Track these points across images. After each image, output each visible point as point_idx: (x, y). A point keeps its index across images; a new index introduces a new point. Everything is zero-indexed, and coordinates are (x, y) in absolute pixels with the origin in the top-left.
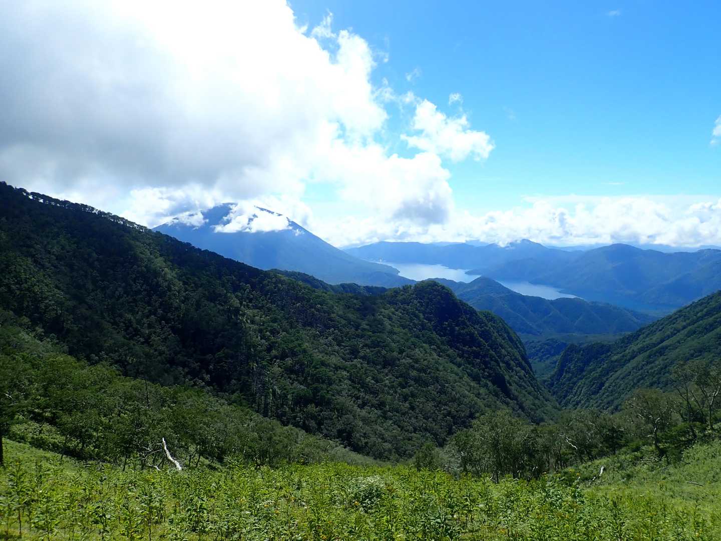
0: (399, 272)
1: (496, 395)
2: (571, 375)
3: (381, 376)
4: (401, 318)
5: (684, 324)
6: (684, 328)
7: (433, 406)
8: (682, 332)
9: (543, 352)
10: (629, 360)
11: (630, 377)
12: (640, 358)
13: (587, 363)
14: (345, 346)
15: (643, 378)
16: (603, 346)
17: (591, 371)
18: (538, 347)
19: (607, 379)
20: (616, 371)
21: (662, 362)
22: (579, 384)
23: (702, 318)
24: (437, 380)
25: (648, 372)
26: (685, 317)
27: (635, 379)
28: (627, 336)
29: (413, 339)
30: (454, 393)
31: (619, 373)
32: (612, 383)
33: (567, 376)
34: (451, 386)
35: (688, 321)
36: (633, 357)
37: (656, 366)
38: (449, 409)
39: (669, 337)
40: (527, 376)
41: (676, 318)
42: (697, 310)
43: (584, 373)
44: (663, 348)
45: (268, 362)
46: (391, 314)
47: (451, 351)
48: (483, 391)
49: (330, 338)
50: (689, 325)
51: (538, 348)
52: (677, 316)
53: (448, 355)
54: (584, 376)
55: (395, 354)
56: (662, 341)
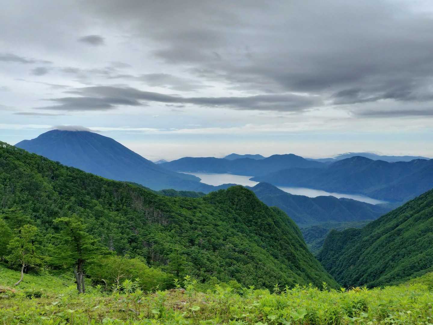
0: (201, 180)
1: (291, 269)
2: (334, 252)
3: (213, 258)
4: (219, 214)
5: (411, 212)
6: (412, 215)
7: (252, 279)
8: (411, 219)
9: (310, 236)
10: (376, 240)
11: (378, 252)
12: (383, 238)
13: (344, 242)
14: (184, 237)
15: (387, 253)
16: (355, 230)
17: (348, 249)
18: (306, 232)
19: (361, 254)
20: (367, 248)
21: (399, 241)
22: (340, 259)
23: (423, 208)
24: (253, 258)
25: (390, 248)
26: (411, 208)
27: (382, 254)
28: (372, 223)
29: (231, 230)
30: (265, 268)
31: (369, 249)
32: (365, 257)
33: (331, 253)
34: (263, 263)
35: (414, 211)
36: (378, 238)
37: (395, 244)
38: (264, 281)
39: (402, 223)
40: (307, 254)
41: (406, 209)
42: (419, 202)
43: (343, 251)
44: (399, 230)
45: (131, 252)
46: (212, 211)
47: (256, 238)
48: (283, 266)
49: (173, 231)
50: (415, 213)
51: (306, 234)
52: (405, 207)
53: (255, 240)
54: (344, 253)
55: (221, 241)
56: (397, 226)
